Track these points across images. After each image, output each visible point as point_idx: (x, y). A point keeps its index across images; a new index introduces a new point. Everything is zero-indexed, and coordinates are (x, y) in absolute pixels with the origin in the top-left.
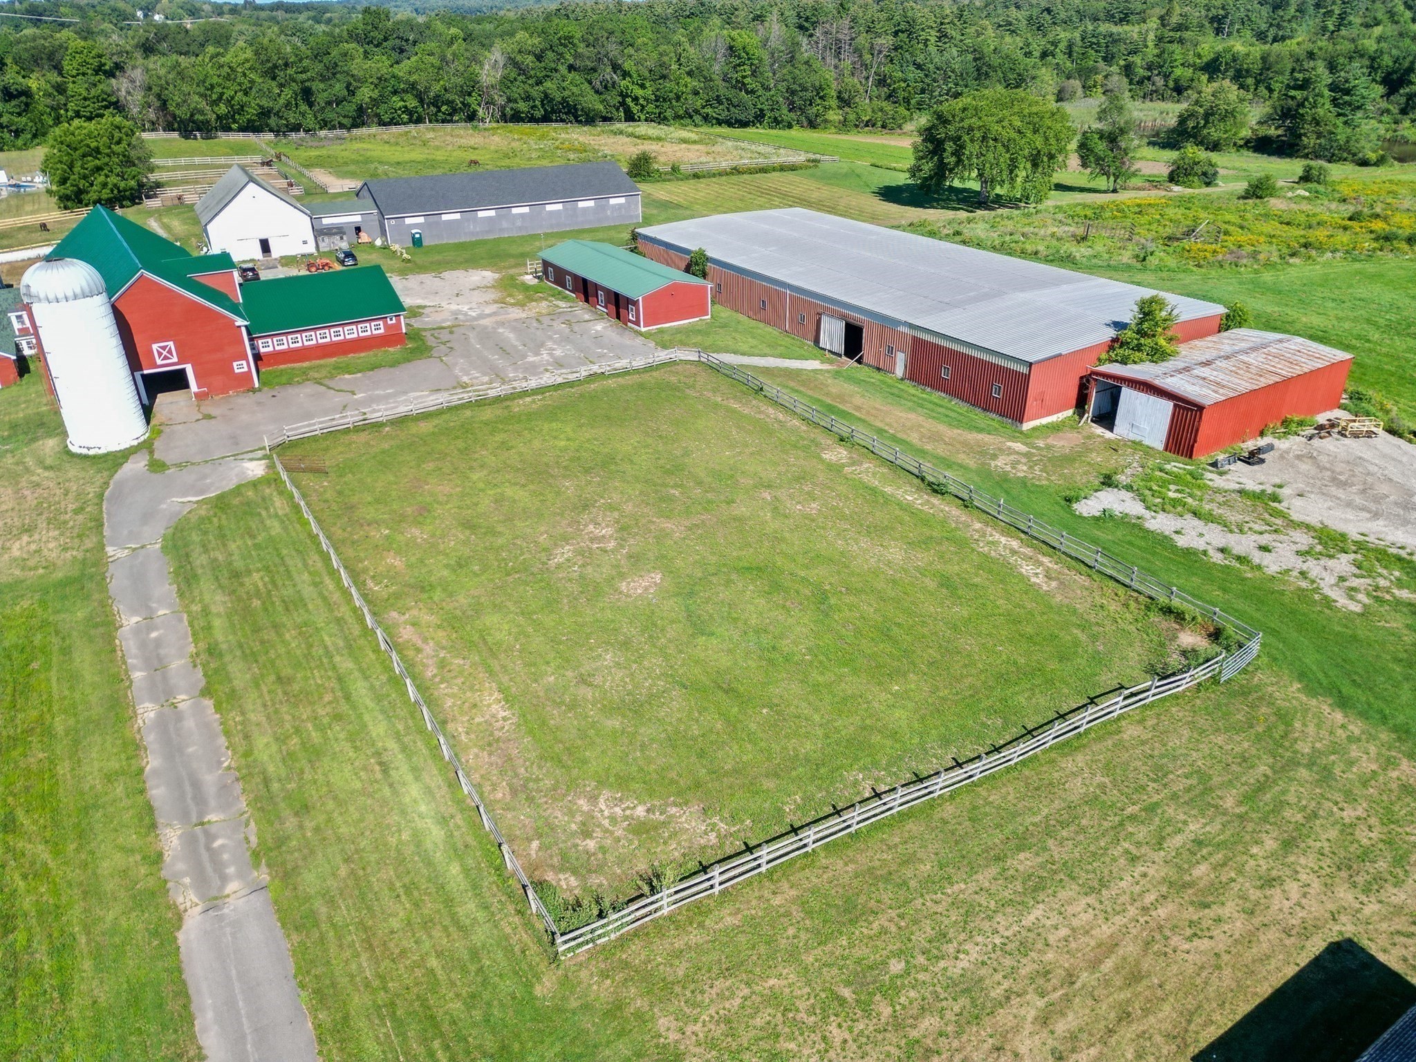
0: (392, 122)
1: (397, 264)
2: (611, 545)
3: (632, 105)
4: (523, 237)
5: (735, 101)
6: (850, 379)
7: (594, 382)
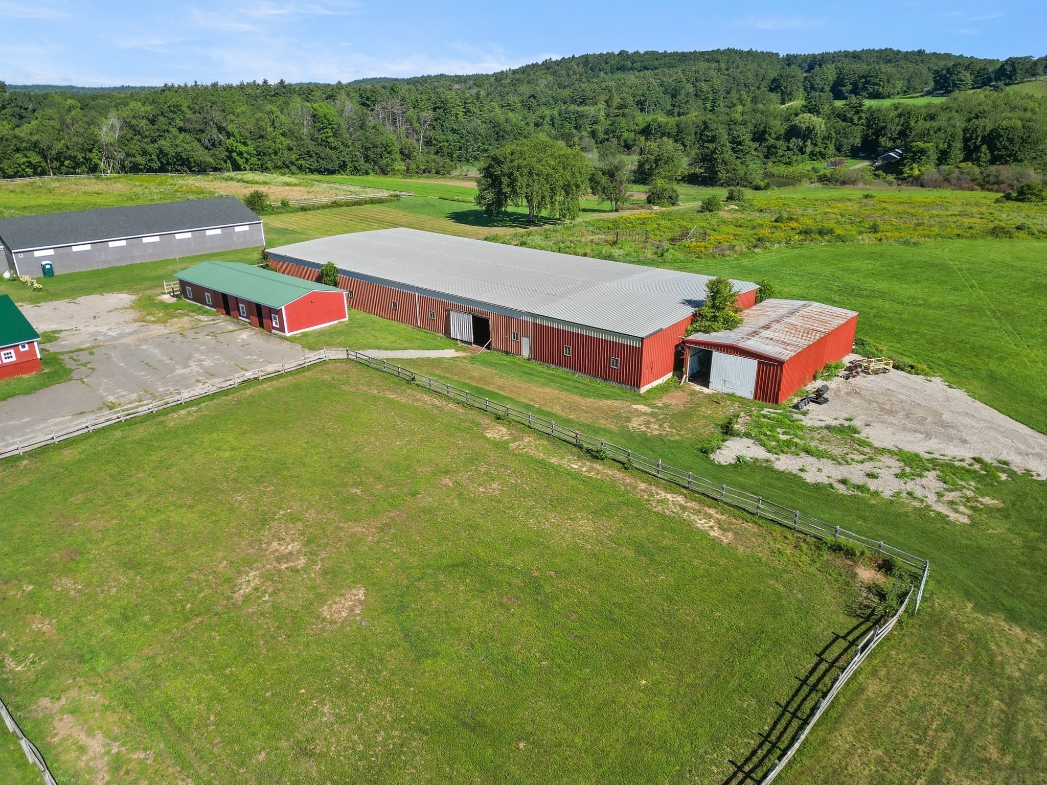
0: (16, 175)
1: (29, 293)
2: (302, 562)
3: (237, 158)
4: (155, 262)
5: (322, 155)
6: (485, 363)
7: (249, 388)
